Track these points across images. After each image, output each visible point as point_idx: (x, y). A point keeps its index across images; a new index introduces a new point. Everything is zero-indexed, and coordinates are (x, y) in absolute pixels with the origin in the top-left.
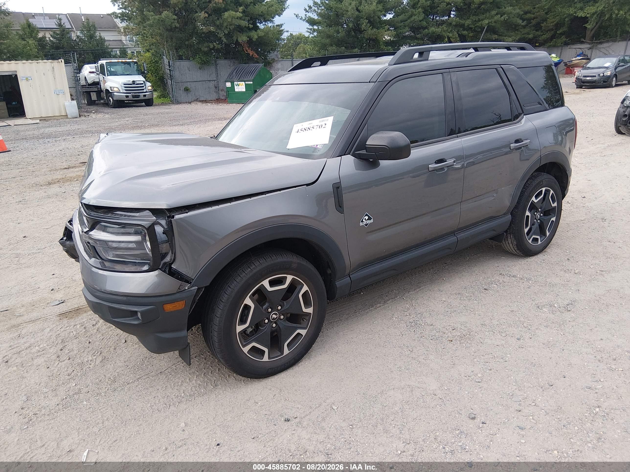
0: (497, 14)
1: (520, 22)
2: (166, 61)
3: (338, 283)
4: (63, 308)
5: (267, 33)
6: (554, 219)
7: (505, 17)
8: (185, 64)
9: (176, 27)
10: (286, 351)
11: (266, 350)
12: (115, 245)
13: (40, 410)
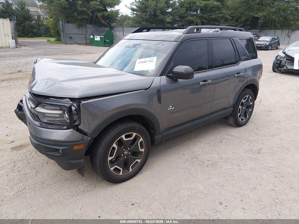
0: (219, 13)
1: (229, 17)
2: (61, 23)
3: (156, 137)
4: (13, 145)
5: (112, 13)
6: (251, 110)
7: (222, 15)
8: (71, 25)
9: (67, 7)
10: (131, 170)
11: (121, 169)
12: (48, 115)
13: (5, 198)
